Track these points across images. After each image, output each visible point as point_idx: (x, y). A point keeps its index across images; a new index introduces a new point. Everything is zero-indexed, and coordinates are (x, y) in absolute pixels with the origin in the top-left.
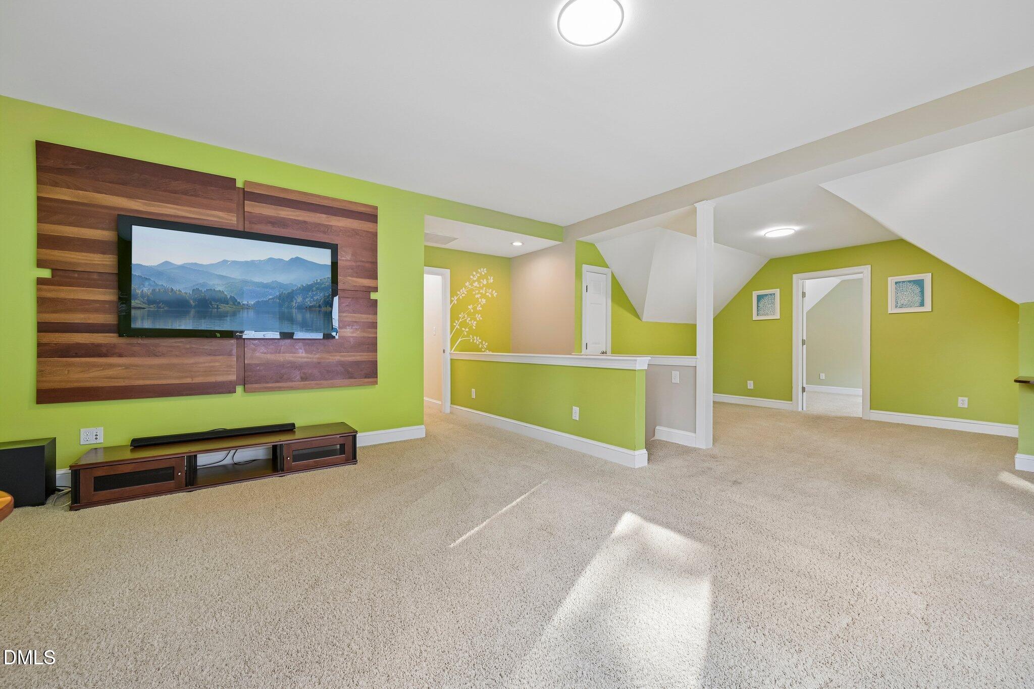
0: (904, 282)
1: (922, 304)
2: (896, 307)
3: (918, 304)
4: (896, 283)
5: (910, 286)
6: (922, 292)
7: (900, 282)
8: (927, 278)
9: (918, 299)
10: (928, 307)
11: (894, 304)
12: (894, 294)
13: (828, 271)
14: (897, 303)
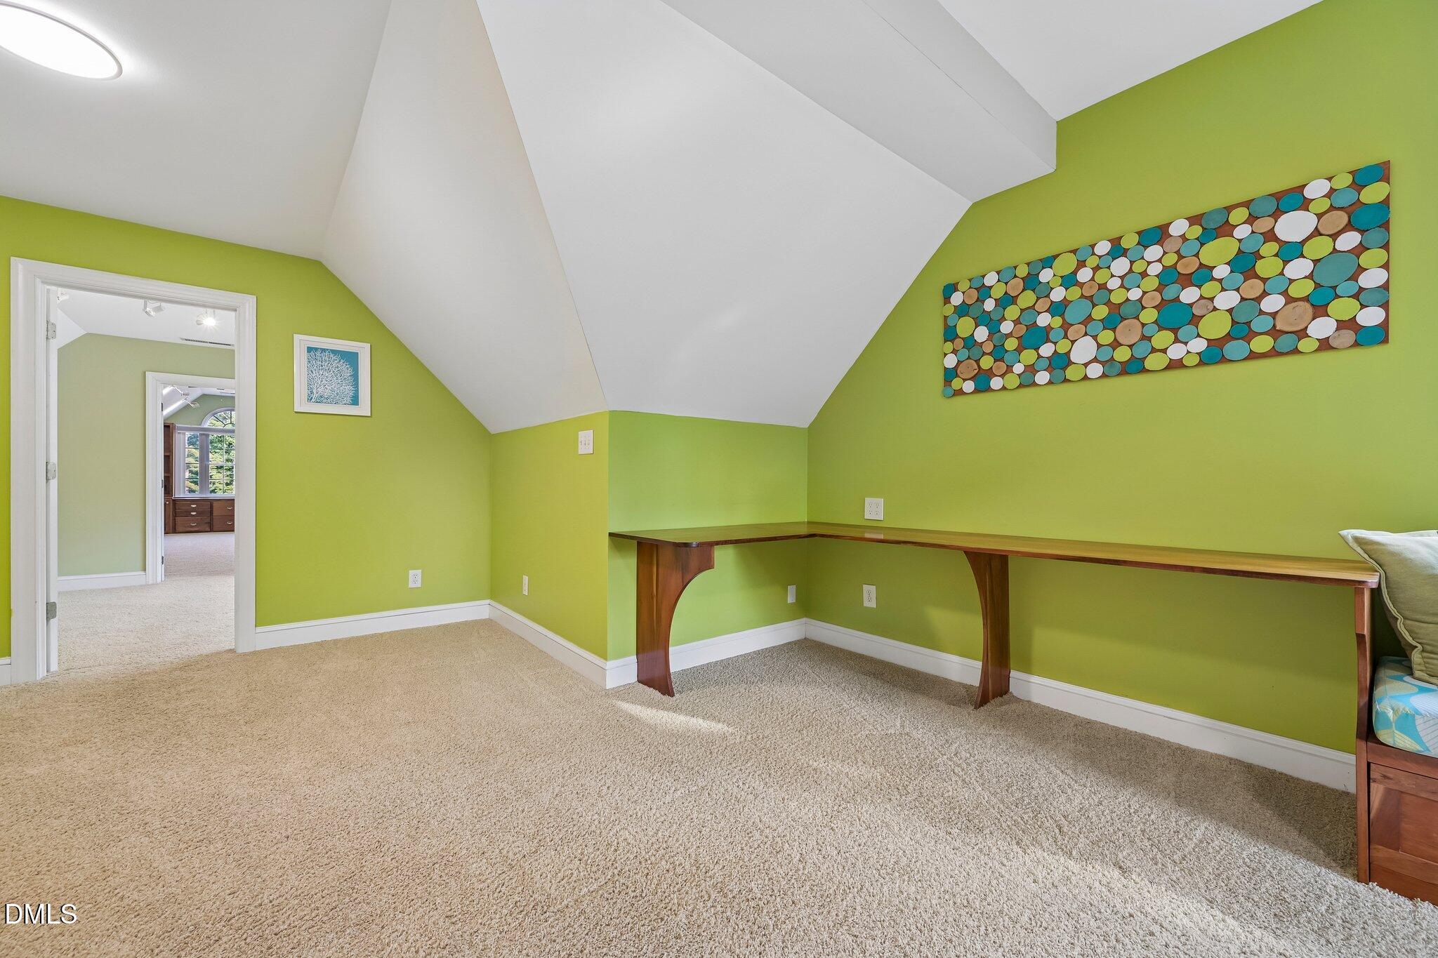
0: (323, 350)
1: (355, 401)
2: (310, 399)
3: (349, 400)
4: (310, 349)
5: (336, 362)
6: (355, 377)
7: (316, 349)
8: (363, 350)
9: (348, 389)
10: (364, 409)
11: (306, 392)
12: (305, 370)
13: (145, 281)
14: (312, 393)
